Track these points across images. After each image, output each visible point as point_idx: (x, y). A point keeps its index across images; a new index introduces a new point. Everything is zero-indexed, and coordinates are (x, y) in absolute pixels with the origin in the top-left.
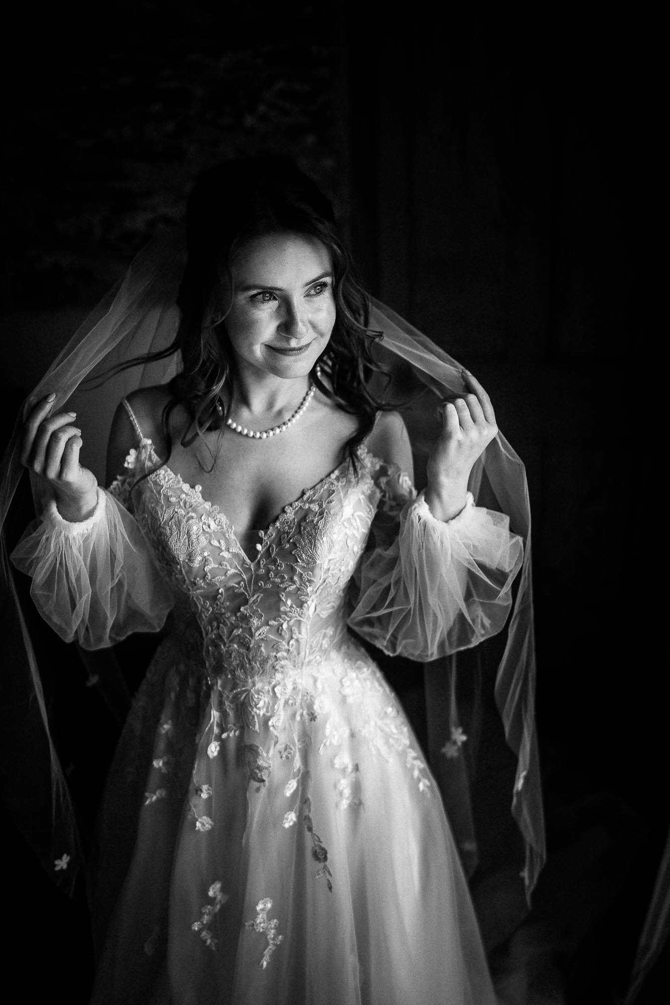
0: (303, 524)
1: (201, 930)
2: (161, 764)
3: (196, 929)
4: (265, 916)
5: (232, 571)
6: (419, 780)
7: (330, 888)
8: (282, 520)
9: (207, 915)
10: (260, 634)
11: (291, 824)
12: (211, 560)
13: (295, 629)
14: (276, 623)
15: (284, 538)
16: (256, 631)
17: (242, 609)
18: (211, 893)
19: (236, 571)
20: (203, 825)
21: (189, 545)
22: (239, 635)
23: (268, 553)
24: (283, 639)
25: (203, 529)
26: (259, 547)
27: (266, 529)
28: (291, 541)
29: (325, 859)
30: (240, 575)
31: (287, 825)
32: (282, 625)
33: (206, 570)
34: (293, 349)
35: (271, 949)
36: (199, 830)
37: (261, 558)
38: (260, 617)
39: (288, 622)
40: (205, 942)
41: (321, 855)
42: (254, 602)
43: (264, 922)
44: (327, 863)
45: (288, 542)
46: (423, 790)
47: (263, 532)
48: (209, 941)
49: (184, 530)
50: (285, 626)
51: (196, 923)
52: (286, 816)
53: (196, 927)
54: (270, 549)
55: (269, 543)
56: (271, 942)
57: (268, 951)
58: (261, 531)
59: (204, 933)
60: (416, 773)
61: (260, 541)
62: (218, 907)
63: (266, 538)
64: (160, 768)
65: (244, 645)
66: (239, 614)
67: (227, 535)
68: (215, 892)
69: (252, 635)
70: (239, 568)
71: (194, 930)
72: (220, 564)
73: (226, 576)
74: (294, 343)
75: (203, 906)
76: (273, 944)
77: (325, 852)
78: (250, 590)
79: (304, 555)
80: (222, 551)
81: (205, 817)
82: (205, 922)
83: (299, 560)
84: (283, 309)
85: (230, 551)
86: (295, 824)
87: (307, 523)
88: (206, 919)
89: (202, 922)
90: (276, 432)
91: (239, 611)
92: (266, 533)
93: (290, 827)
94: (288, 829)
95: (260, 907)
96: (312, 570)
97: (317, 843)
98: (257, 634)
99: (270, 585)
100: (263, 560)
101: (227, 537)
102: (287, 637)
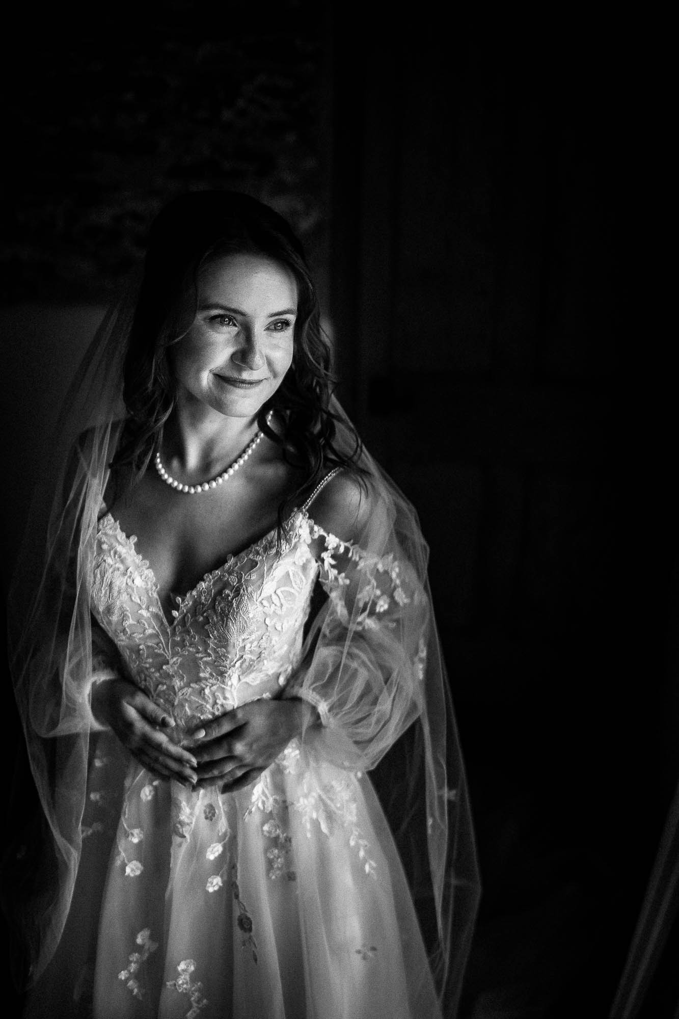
0: (219, 598)
1: (127, 980)
2: (98, 797)
3: (123, 978)
4: (188, 977)
5: (150, 631)
6: (365, 861)
7: (256, 960)
8: (200, 588)
9: (134, 963)
10: (183, 694)
11: (216, 888)
12: (130, 616)
13: (219, 694)
14: (197, 686)
15: (199, 609)
16: (179, 691)
17: (164, 667)
18: (139, 941)
19: (154, 632)
20: (132, 870)
21: (109, 597)
22: (164, 691)
23: (183, 622)
24: (207, 702)
25: (127, 584)
26: (175, 613)
27: (183, 595)
28: (205, 614)
29: (250, 930)
30: (158, 636)
31: (211, 890)
32: (203, 689)
33: (124, 624)
34: (243, 382)
35: (195, 1012)
36: (129, 875)
37: (177, 625)
38: (182, 679)
39: (210, 687)
40: (132, 991)
41: (246, 924)
42: (174, 663)
43: (187, 983)
44: (252, 934)
45: (202, 615)
46: (370, 872)
47: (180, 598)
48: (136, 991)
49: (107, 580)
50: (207, 691)
51: (122, 972)
52: (210, 880)
53: (123, 975)
54: (186, 618)
55: (185, 610)
56: (195, 1005)
57: (192, 1014)
58: (178, 597)
59: (131, 983)
60: (362, 854)
61: (177, 608)
62: (146, 955)
63: (183, 605)
64: (97, 802)
65: (170, 702)
66: (161, 671)
67: (150, 592)
68: (143, 940)
69: (175, 693)
70: (157, 629)
71: (121, 979)
72: (138, 622)
73: (144, 634)
74: (246, 375)
75: (130, 954)
76: (197, 1007)
77: (250, 923)
78: (168, 651)
79: (215, 632)
80: (141, 608)
81: (134, 862)
82: (132, 971)
83: (211, 635)
84: (242, 337)
85: (150, 609)
86: (220, 888)
87: (223, 598)
88: (133, 967)
89: (129, 971)
90: (204, 488)
91: (162, 668)
92: (183, 600)
93: (215, 891)
94: (212, 893)
95: (182, 967)
96: (226, 647)
97: (243, 912)
98: (180, 694)
99: (186, 652)
100: (178, 628)
101: (150, 595)
102: (211, 701)
